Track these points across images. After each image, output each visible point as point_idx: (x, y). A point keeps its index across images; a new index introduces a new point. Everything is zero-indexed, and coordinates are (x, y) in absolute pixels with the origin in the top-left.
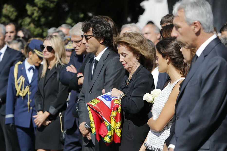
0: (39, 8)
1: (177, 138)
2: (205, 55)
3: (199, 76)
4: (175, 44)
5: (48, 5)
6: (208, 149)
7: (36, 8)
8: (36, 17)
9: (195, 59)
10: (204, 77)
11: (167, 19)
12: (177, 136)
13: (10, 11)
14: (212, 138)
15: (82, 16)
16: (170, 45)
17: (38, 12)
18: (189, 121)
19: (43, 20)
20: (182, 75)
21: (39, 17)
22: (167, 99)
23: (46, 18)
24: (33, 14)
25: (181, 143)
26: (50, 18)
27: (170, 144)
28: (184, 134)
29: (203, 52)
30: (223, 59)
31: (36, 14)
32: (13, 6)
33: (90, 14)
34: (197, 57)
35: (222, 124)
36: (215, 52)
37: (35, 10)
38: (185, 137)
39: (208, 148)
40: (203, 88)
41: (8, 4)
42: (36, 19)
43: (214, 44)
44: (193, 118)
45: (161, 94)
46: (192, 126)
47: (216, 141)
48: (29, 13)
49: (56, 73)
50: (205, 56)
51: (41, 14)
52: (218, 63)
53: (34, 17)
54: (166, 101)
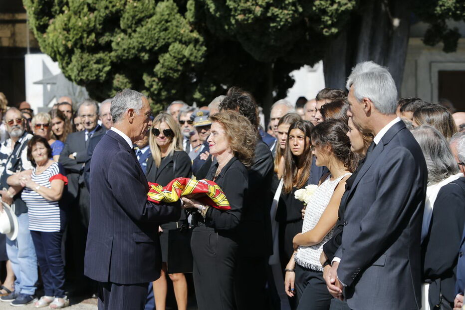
0: (160, 79)
1: (344, 249)
2: (385, 143)
3: (375, 172)
4: (336, 128)
5: (171, 75)
6: (383, 266)
7: (156, 80)
8: (155, 89)
9: (372, 148)
10: (383, 172)
11: (326, 94)
12: (344, 247)
13: (122, 83)
14: (389, 252)
15: (214, 88)
16: (330, 130)
17: (158, 83)
18: (361, 229)
19: (164, 94)
20: (347, 169)
21: (160, 90)
22: (329, 201)
23: (169, 91)
24: (151, 86)
25: (348, 257)
26: (173, 91)
27: (334, 257)
28: (353, 245)
29: (382, 139)
30: (407, 150)
31: (155, 87)
32: (127, 77)
33: (225, 87)
34: (375, 145)
35: (403, 234)
36: (398, 141)
37: (154, 81)
38: (354, 249)
39: (383, 264)
40: (380, 187)
41: (120, 74)
42: (156, 92)
43: (396, 130)
44: (365, 226)
45: (317, 192)
46: (364, 236)
47: (394, 255)
48: (147, 85)
49: (172, 162)
50: (384, 145)
51: (161, 86)
52: (401, 155)
53: (152, 89)
54: (328, 204)
